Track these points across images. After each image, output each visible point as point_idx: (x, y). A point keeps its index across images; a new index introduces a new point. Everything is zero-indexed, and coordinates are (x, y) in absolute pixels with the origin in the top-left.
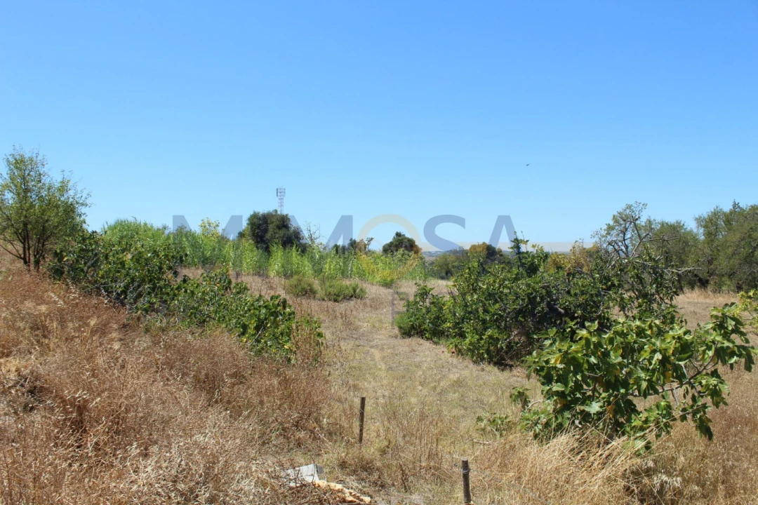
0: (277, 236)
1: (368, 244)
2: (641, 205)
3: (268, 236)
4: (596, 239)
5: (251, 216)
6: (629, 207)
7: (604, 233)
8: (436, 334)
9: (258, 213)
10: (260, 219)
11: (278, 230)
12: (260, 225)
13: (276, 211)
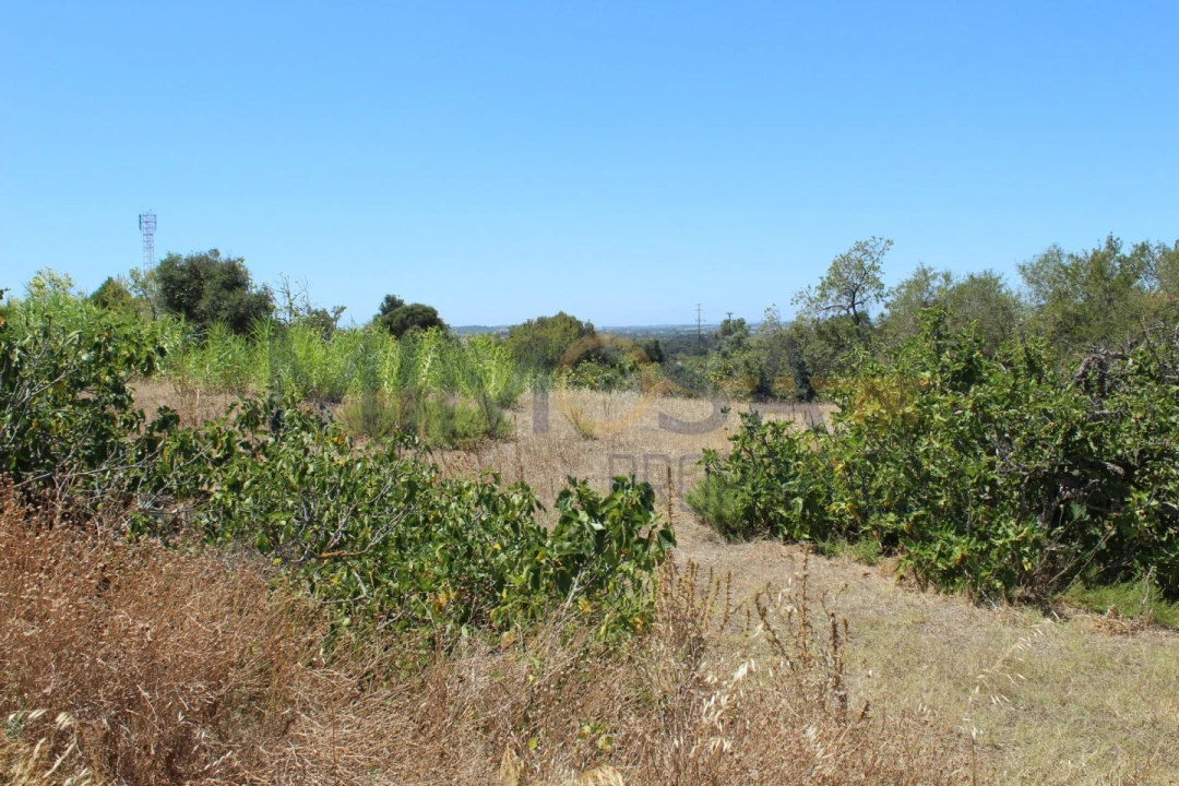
0: (226, 304)
1: (336, 319)
2: (883, 242)
3: (203, 305)
4: (801, 306)
5: (164, 263)
6: (861, 247)
7: (815, 294)
8: (821, 530)
9: (179, 258)
10: (182, 269)
11: (226, 292)
12: (183, 282)
13: (216, 253)
